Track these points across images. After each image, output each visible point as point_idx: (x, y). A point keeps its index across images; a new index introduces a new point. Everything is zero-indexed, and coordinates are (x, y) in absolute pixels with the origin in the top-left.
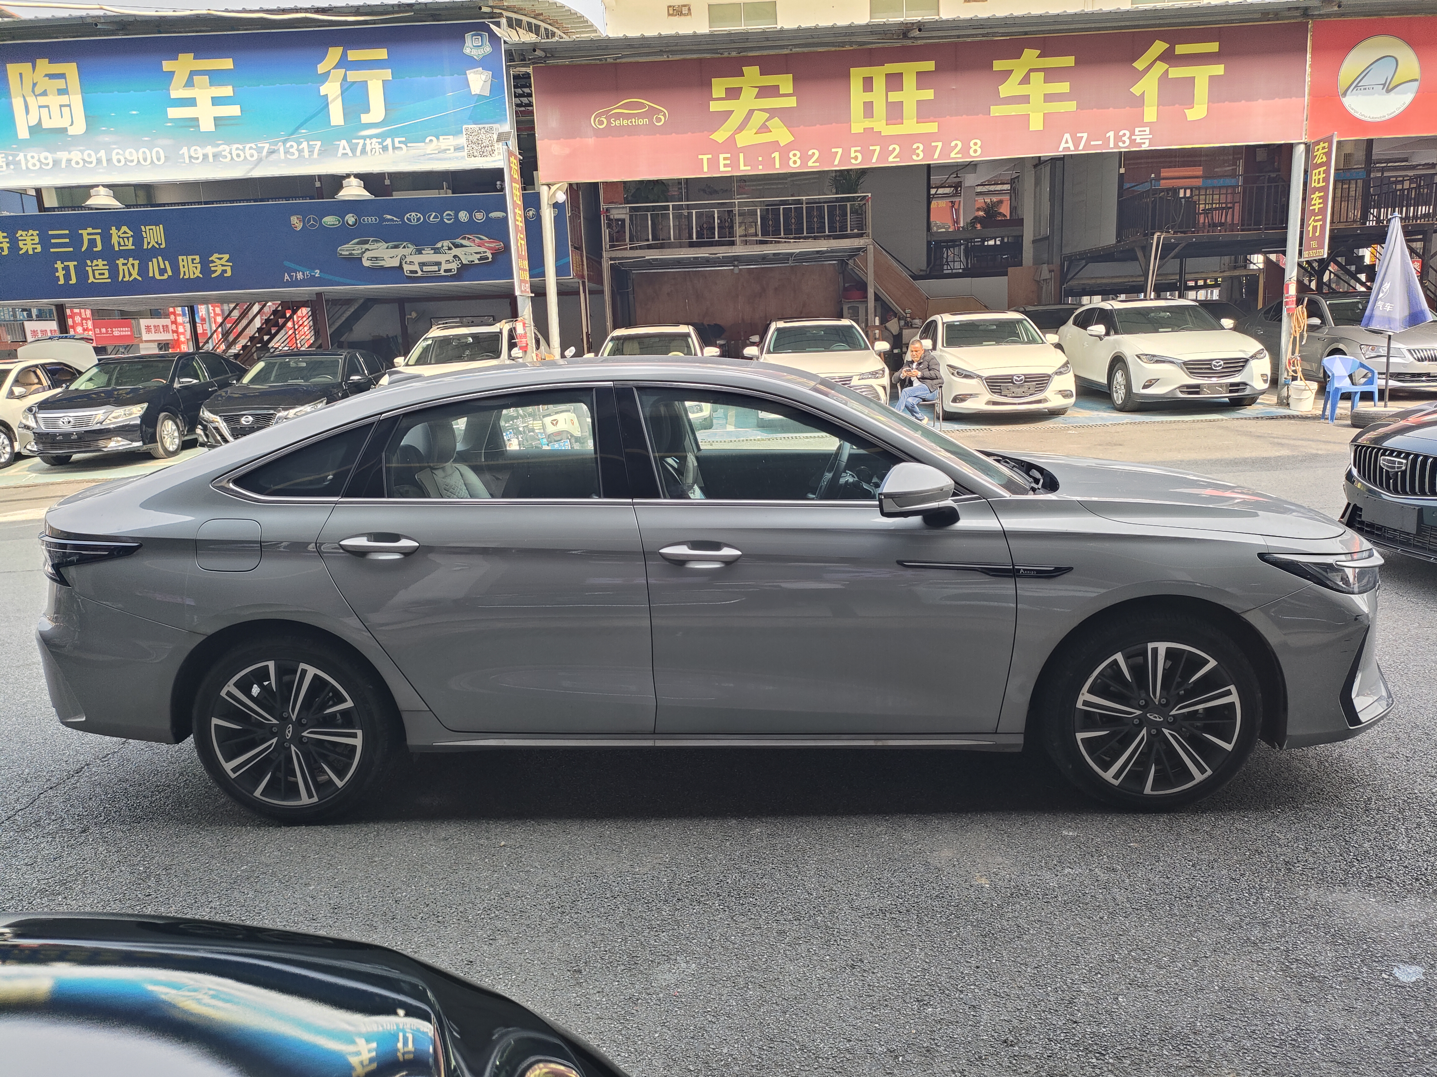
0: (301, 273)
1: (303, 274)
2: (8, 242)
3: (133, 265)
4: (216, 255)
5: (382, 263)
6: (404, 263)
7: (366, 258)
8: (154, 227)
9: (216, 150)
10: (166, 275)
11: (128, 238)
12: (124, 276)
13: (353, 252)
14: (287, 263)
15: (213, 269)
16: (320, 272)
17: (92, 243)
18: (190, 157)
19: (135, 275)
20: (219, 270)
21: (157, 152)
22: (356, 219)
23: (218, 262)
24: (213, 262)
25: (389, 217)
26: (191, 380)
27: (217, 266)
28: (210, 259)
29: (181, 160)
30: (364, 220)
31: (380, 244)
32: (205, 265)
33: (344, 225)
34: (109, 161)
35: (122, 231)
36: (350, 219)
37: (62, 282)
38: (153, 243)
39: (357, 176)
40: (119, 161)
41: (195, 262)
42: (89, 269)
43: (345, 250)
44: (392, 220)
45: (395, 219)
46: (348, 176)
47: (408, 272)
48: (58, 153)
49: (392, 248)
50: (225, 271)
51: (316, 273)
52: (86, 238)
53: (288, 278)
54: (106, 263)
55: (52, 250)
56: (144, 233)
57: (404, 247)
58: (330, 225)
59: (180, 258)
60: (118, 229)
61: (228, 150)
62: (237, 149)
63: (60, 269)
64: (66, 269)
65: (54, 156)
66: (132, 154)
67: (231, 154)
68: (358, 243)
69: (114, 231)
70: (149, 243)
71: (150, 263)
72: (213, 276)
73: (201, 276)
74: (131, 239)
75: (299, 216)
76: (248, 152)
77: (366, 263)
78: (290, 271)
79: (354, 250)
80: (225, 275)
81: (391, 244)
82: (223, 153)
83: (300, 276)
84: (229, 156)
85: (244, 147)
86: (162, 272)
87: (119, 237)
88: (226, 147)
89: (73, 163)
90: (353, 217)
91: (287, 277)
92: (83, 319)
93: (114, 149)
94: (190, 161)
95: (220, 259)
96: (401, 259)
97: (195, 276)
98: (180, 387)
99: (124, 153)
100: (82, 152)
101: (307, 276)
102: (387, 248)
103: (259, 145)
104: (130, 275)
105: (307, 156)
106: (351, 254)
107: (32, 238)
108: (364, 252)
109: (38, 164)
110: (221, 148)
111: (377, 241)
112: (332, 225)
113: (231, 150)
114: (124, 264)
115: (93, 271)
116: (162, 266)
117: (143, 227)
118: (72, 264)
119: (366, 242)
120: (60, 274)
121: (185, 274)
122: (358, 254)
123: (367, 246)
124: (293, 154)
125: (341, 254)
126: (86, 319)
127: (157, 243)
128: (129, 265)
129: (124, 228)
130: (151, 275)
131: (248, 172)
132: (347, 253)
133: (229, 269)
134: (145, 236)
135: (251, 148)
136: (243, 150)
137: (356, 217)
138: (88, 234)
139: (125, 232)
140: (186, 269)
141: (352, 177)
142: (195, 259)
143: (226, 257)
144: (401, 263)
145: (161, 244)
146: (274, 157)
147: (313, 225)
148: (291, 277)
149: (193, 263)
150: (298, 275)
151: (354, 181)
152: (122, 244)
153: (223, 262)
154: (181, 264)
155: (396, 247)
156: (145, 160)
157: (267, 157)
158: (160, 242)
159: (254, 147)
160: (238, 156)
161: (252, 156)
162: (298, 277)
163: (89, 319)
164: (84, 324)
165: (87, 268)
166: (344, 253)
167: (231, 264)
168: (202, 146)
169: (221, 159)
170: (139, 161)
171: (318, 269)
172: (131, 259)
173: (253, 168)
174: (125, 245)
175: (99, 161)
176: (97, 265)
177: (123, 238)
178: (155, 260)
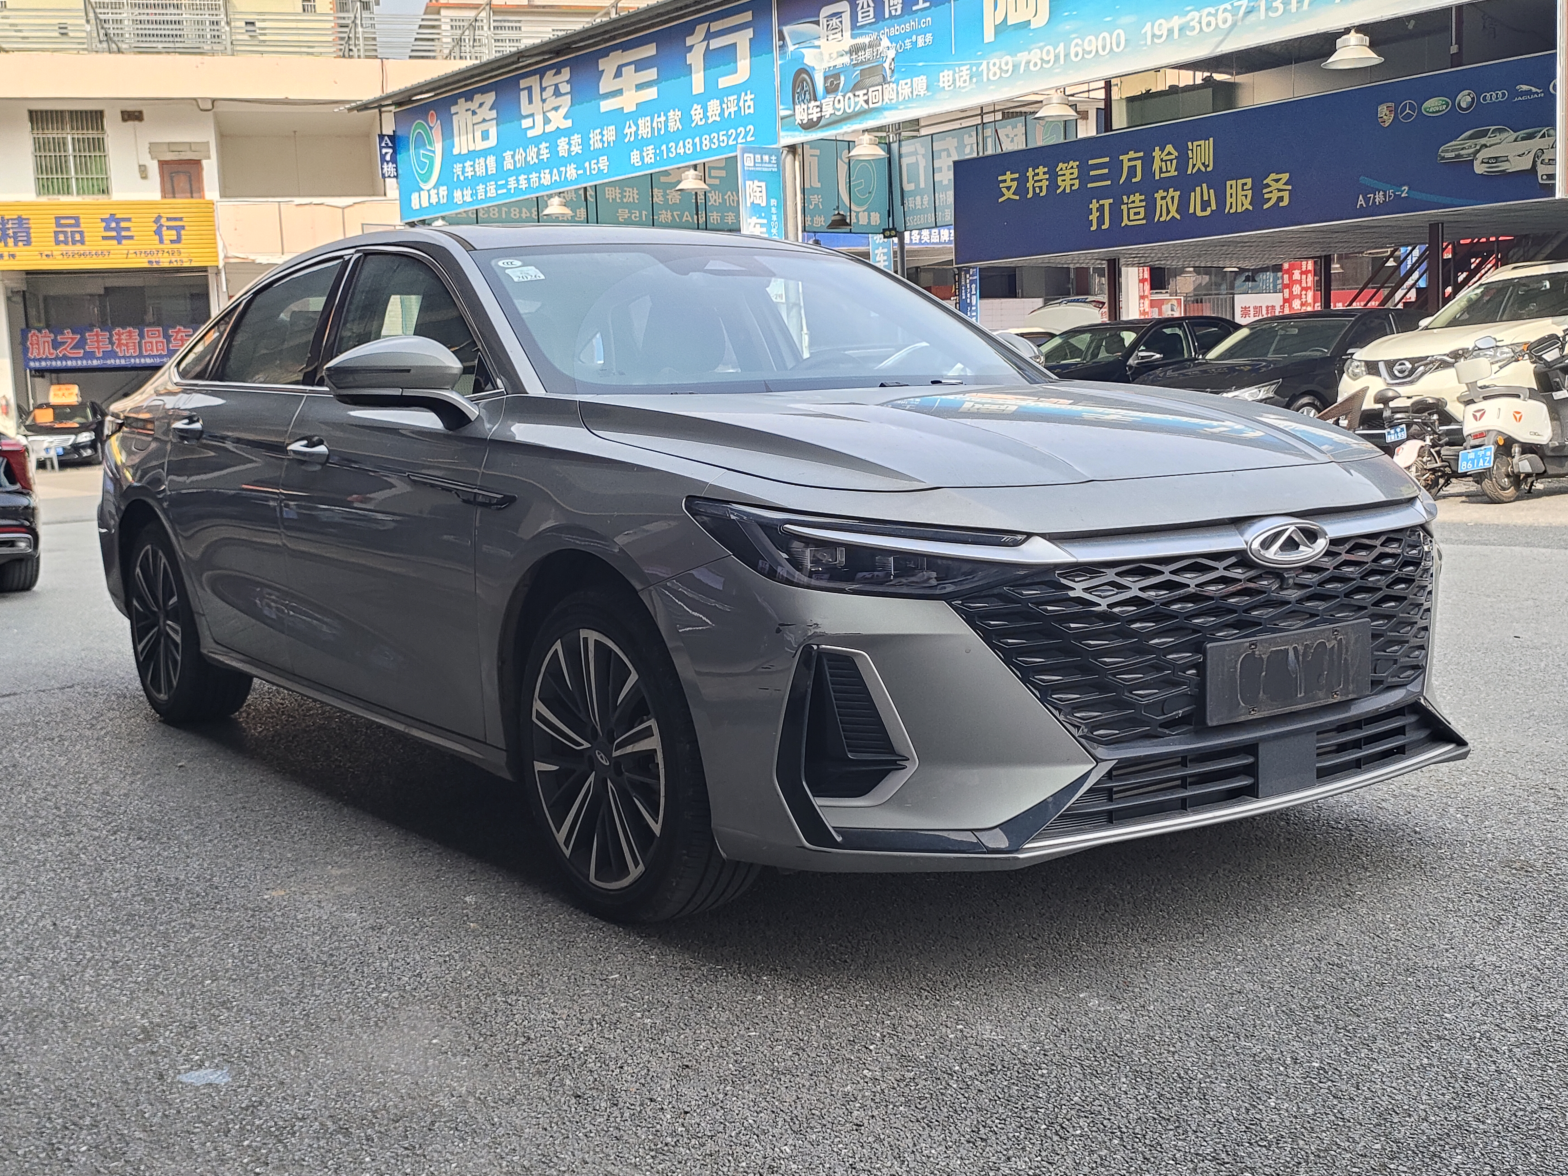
0: (1381, 193)
1: (1385, 196)
2: (1047, 179)
3: (1173, 198)
4: (1273, 176)
5: (1504, 166)
6: (1539, 162)
7: (1480, 160)
8: (1202, 142)
9: (1184, 20)
10: (1209, 209)
11: (1171, 160)
12: (1161, 216)
13: (1462, 152)
14: (1364, 180)
15: (1266, 196)
16: (1409, 189)
17: (1132, 170)
18: (1154, 36)
19: (1173, 213)
20: (1274, 196)
21: (1118, 35)
22: (1473, 99)
23: (1275, 185)
24: (1268, 186)
25: (1525, 88)
26: (1152, 354)
27: (1271, 192)
28: (1265, 182)
29: (1142, 43)
30: (1484, 99)
31: (1505, 135)
32: (1258, 189)
33: (1455, 109)
34: (1067, 55)
35: (1166, 152)
36: (1464, 99)
37: (1094, 228)
38: (1199, 165)
39: (1361, 29)
40: (1077, 55)
41: (1245, 188)
42: (1124, 207)
43: (1448, 151)
44: (1530, 92)
45: (1534, 90)
46: (1347, 31)
47: (1545, 177)
48: (1018, 55)
49: (1523, 139)
50: (1281, 199)
51: (1402, 192)
52: (1126, 165)
53: (1363, 202)
54: (1143, 197)
55: (1089, 186)
56: (1190, 152)
57: (1543, 136)
58: (1433, 112)
59: (1229, 183)
60: (1162, 150)
61: (1197, 19)
62: (1209, 14)
63: (1094, 210)
64: (1101, 209)
65: (1015, 59)
66: (1091, 43)
67: (1200, 23)
68: (1470, 138)
69: (1157, 153)
70: (1194, 166)
71: (1193, 194)
72: (1265, 207)
73: (1251, 208)
74: (1175, 162)
75: (1389, 104)
76: (1221, 16)
77: (1479, 168)
78: (1367, 191)
79: (1462, 149)
80: (1281, 204)
81: (1521, 133)
82: (1192, 24)
83: (1379, 198)
84: (1198, 27)
85: (1217, 11)
86: (1205, 204)
87: (1162, 160)
88: (1196, 14)
89: (1031, 64)
90: (1469, 95)
91: (1361, 201)
92: (1303, 289)
93: (1074, 38)
94: (1152, 41)
95: (1277, 181)
96: (1536, 156)
97: (1244, 208)
98: (1138, 364)
99: (1083, 41)
100: (1041, 49)
101: (1390, 196)
102: (1515, 141)
103: (1235, 4)
104: (1168, 212)
105: (1294, 10)
106: (1457, 156)
107: (1071, 171)
108: (1478, 151)
109: (998, 72)
110: (1189, 17)
111: (1500, 131)
112: (1437, 112)
113: (1201, 17)
114: (1163, 198)
115: (1129, 209)
116: (1206, 198)
117: (1190, 144)
118: (1107, 202)
119: (1484, 134)
120: (1094, 217)
121: (1231, 207)
122: (1469, 155)
123: (1483, 141)
124: (1277, 9)
125: (1443, 158)
126: (1306, 289)
127: (1203, 164)
128: (1169, 199)
129: (1169, 148)
130: (1191, 211)
131: (1217, 46)
132: (1453, 155)
133: (1286, 195)
134: (1191, 156)
135: (1225, 10)
136: (1215, 15)
137: (1473, 95)
138: (1129, 160)
139: (1169, 153)
140: (1233, 200)
141: (1353, 31)
142: (1246, 184)
143: (1285, 177)
144: (1534, 162)
145: (1208, 166)
146: (1252, 18)
147: (1409, 116)
148: (1367, 200)
149: (1243, 190)
150: (1377, 196)
151: (1353, 38)
152: (1164, 170)
153: (1280, 185)
154: (1229, 192)
155: (1530, 137)
156: (1104, 49)
157: (1242, 20)
158: (1207, 163)
159: (1229, 7)
160: (1209, 24)
161: (1225, 22)
162: (1377, 200)
163: (1310, 288)
164: (1303, 296)
165: (1122, 207)
166: (1448, 155)
167: (1290, 187)
168: (1168, 19)
169: (1188, 33)
170: (1097, 51)
171: (1404, 185)
172: (1171, 190)
173: (1222, 41)
174: (1167, 171)
175: (1057, 57)
176: (1133, 202)
177: (1166, 161)
178: (1198, 189)
